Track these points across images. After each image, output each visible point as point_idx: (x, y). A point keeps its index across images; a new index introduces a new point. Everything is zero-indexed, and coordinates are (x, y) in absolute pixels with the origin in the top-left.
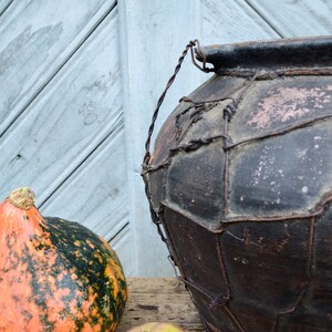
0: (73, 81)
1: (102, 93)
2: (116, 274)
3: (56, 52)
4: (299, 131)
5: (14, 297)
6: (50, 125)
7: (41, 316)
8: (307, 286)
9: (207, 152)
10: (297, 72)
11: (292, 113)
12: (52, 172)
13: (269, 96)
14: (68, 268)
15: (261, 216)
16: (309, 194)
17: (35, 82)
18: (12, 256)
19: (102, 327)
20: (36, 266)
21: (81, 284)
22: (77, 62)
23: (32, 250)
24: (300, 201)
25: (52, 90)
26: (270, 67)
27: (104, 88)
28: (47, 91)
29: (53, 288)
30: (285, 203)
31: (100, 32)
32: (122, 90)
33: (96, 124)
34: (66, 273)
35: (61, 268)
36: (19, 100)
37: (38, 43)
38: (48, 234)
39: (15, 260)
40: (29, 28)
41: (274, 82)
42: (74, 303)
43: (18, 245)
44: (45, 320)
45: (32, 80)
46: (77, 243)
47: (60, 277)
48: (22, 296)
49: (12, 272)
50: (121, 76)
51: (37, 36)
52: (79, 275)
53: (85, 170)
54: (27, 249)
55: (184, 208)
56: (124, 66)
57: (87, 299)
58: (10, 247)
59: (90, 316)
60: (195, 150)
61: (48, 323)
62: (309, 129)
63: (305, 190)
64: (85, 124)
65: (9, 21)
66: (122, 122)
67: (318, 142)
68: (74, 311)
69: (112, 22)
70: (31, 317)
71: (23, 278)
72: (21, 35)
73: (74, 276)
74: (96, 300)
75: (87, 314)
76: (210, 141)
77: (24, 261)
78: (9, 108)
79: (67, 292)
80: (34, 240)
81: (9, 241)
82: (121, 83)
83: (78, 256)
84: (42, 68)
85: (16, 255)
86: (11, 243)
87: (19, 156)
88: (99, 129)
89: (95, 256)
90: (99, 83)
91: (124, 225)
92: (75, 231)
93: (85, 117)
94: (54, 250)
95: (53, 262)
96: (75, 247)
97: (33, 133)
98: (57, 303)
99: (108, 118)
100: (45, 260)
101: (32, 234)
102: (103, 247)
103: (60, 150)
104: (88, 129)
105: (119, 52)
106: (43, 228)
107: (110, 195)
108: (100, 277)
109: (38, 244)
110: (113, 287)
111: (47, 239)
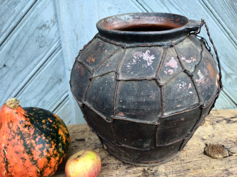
0: (31, 25)
1: (48, 30)
2: (64, 132)
5: (16, 152)
6: (20, 48)
7: (30, 159)
12: (24, 73)
17: (10, 25)
18: (12, 132)
20: (25, 136)
21: (47, 141)
22: (32, 14)
23: (21, 129)
25: (19, 30)
27: (49, 28)
28: (17, 30)
29: (34, 145)
32: (58, 29)
33: (46, 47)
34: (39, 137)
35: (37, 135)
37: (9, 4)
38: (28, 119)
39: (14, 134)
42: (45, 150)
43: (14, 127)
44: (32, 160)
45: (7, 25)
46: (43, 121)
47: (37, 139)
48: (20, 151)
49: (13, 141)
50: (57, 21)
52: (46, 137)
53: (43, 71)
54: (19, 128)
56: (58, 17)
57: (51, 147)
58: (10, 128)
59: (53, 154)
61: (34, 161)
64: (40, 47)
66: (60, 45)
68: (45, 154)
70: (26, 160)
71: (19, 142)
73: (44, 138)
74: (56, 147)
77: (18, 134)
79: (41, 146)
80: (22, 124)
81: (9, 126)
82: (58, 25)
83: (45, 128)
84: (12, 18)
85: (14, 132)
86: (10, 126)
87: (5, 66)
88: (48, 49)
89: (53, 126)
90: (46, 25)
91: (66, 96)
92: (42, 114)
93: (40, 44)
94: (33, 127)
95: (33, 133)
96: (42, 124)
97: (11, 53)
98: (37, 151)
99: (53, 43)
100: (29, 132)
101: (21, 120)
102: (56, 120)
103: (28, 61)
104: (42, 49)
105: (55, 9)
106: (26, 116)
107: (57, 82)
108: (56, 136)
109: (24, 125)
110: (63, 139)
111: (28, 122)
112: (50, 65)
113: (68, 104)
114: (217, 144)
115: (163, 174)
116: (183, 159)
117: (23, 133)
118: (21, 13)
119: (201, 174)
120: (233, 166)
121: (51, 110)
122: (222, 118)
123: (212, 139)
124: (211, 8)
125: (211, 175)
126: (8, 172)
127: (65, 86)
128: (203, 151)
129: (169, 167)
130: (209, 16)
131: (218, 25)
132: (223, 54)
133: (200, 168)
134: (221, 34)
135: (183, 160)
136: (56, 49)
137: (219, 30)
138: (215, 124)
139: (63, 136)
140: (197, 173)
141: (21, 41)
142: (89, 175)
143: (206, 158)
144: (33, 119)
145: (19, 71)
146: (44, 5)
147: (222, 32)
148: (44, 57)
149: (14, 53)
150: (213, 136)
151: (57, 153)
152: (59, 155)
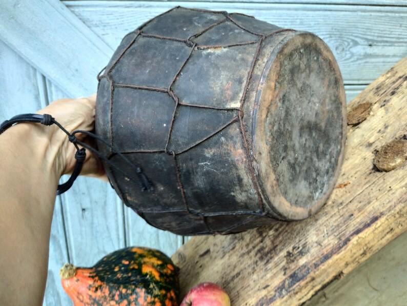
2: (152, 265)
14: (118, 289)
19: (161, 302)
20: (101, 302)
21: (130, 292)
23: (93, 295)
34: (118, 293)
35: (114, 292)
38: (97, 278)
43: (85, 298)
46: (116, 269)
47: (117, 298)
52: (125, 287)
54: (91, 296)
57: (140, 296)
58: (82, 302)
59: (148, 303)
73: (124, 291)
74: (146, 292)
77: (94, 304)
79: (125, 302)
80: (91, 289)
81: (80, 300)
83: (120, 277)
85: (88, 304)
86: (82, 299)
87: (84, 210)
89: (131, 267)
92: (114, 261)
94: (105, 285)
95: (108, 292)
96: (116, 273)
100: (103, 295)
101: (88, 285)
102: (136, 256)
106: (93, 277)
108: (140, 277)
109: (94, 289)
110: (153, 276)
111: (97, 282)
114: (394, 138)
115: (315, 245)
116: (340, 201)
117: (97, 299)
119: (372, 213)
121: (122, 247)
122: (402, 79)
123: (385, 134)
125: (390, 204)
128: (372, 167)
129: (321, 228)
133: (369, 203)
135: (341, 204)
138: (388, 101)
139: (151, 272)
140: (366, 213)
143: (377, 178)
144: (102, 274)
145: (103, 204)
149: (80, 188)
150: (386, 127)
151: (153, 299)
152: (156, 299)
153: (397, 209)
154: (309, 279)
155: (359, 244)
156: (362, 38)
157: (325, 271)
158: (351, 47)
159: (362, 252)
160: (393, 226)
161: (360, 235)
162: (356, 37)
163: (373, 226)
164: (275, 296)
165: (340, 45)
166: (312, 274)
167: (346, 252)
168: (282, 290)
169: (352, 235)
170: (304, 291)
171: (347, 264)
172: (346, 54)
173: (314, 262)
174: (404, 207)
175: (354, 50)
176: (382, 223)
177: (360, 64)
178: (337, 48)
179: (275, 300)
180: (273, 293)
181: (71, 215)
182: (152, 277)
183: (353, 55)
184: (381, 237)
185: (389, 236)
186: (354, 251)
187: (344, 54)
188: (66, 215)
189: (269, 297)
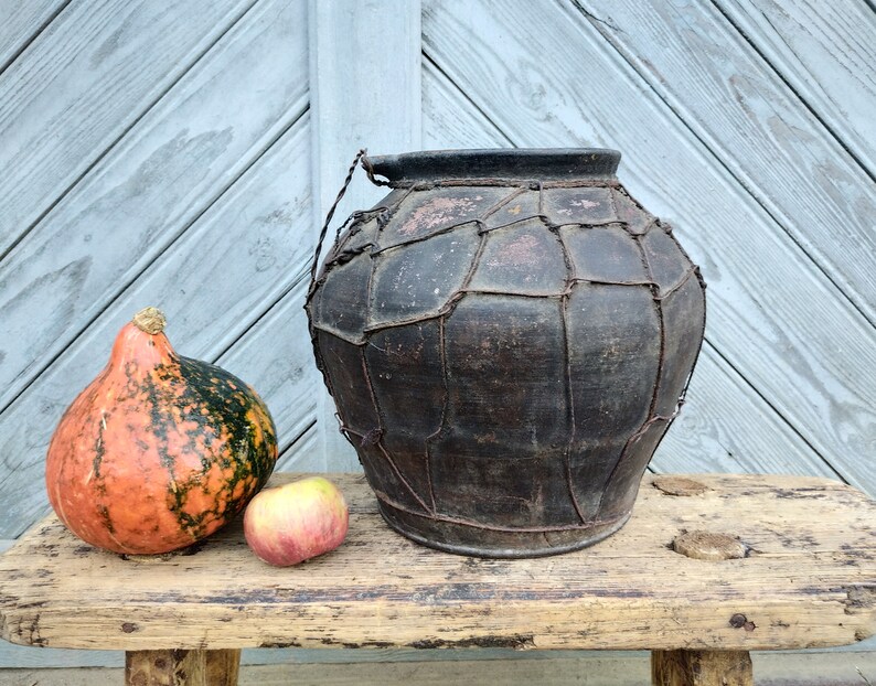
0: (243, 209)
1: (284, 227)
2: (262, 424)
3: (221, 167)
4: (440, 236)
5: (130, 427)
6: (206, 269)
7: (159, 448)
8: (447, 398)
9: (358, 262)
10: (452, 183)
11: (437, 221)
13: (422, 206)
14: (199, 402)
15: (399, 320)
16: (440, 295)
17: (189, 207)
18: (131, 385)
19: (235, 474)
20: (158, 396)
21: (212, 420)
22: (252, 182)
23: (156, 380)
24: (432, 302)
25: (212, 220)
26: (429, 178)
27: (288, 220)
28: (204, 221)
29: (178, 419)
30: (419, 305)
31: (284, 143)
33: (273, 270)
34: (195, 406)
35: (190, 400)
36: (163, 232)
39: (135, 389)
40: (185, 132)
41: (430, 192)
42: (202, 438)
43: (139, 373)
44: (163, 452)
45: (184, 204)
46: (214, 380)
47: (187, 410)
48: (139, 425)
49: (129, 401)
50: (312, 203)
51: (194, 144)
52: (211, 410)
54: (150, 378)
55: (334, 326)
56: (315, 191)
57: (219, 437)
58: (128, 375)
59: (221, 457)
60: (348, 261)
61: (168, 457)
62: (448, 235)
63: (437, 291)
64: (258, 270)
65: (156, 120)
67: (455, 247)
68: (200, 446)
69: (302, 131)
70: (147, 448)
71: (142, 407)
72: (173, 141)
73: (205, 411)
74: (230, 440)
75: (217, 454)
76: (361, 250)
77: (145, 390)
78: (147, 241)
79: (194, 425)
80: (159, 370)
81: (128, 370)
82: (311, 214)
83: (213, 392)
84: (200, 187)
85: (135, 384)
86: (131, 371)
88: (277, 277)
89: (236, 397)
90: (281, 212)
91: (308, 423)
93: (259, 260)
94: (183, 382)
95: (181, 394)
96: (210, 384)
97: (180, 280)
98: (181, 435)
99: (292, 263)
100: (171, 390)
101: (159, 363)
103: (219, 307)
104: (261, 277)
105: (310, 173)
106: (173, 359)
107: (290, 377)
108: (238, 418)
109: (163, 374)
110: (255, 434)
111: (175, 370)
112: (276, 324)
113: (312, 450)
114: (720, 532)
117: (156, 388)
118: (223, 178)
120: (748, 576)
122: (767, 488)
123: (709, 522)
124: (758, 192)
125: (671, 590)
126: (98, 475)
127: (311, 390)
128: (668, 542)
130: (753, 215)
131: (786, 244)
132: (816, 336)
133: (641, 572)
134: (802, 273)
136: (299, 280)
137: (790, 259)
138: (735, 497)
139: (255, 428)
140: (628, 580)
141: (210, 250)
142: (305, 528)
144: (189, 368)
145: (191, 332)
146: (282, 161)
147: (801, 265)
148: (264, 297)
149: (187, 280)
150: (716, 517)
151: (232, 458)
152: (234, 465)
153: (677, 602)
154: (481, 606)
155: (589, 611)
156: (727, 436)
157: (513, 613)
158: (704, 434)
159: (583, 627)
160: (653, 624)
161: (600, 599)
162: (722, 426)
163: (627, 602)
164: (412, 595)
165: (694, 418)
166: (492, 603)
167: (565, 610)
168: (428, 594)
169: (589, 592)
170: (460, 621)
171: (549, 631)
172: (692, 436)
173: (508, 589)
174: (687, 607)
175: (706, 441)
176: (643, 607)
177: (698, 466)
178: (686, 418)
179: (408, 600)
180: (411, 589)
181: (132, 304)
182: (252, 435)
183: (699, 445)
184: (625, 627)
185: (635, 635)
186: (575, 617)
187: (689, 434)
188: (125, 298)
189: (399, 591)
